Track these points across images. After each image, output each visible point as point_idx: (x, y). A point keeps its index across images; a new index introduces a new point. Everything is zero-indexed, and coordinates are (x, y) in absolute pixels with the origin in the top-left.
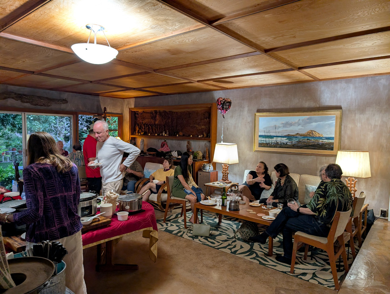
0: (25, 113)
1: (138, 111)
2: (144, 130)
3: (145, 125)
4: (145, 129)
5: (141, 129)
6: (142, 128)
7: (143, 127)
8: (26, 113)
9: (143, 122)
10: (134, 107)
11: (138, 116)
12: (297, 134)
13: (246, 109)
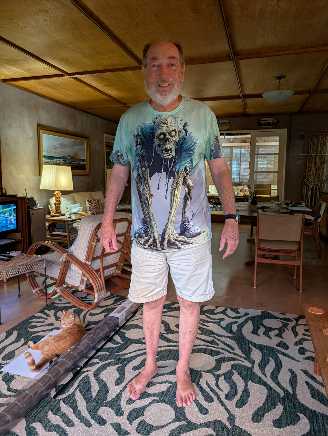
12: (69, 156)
13: (27, 119)
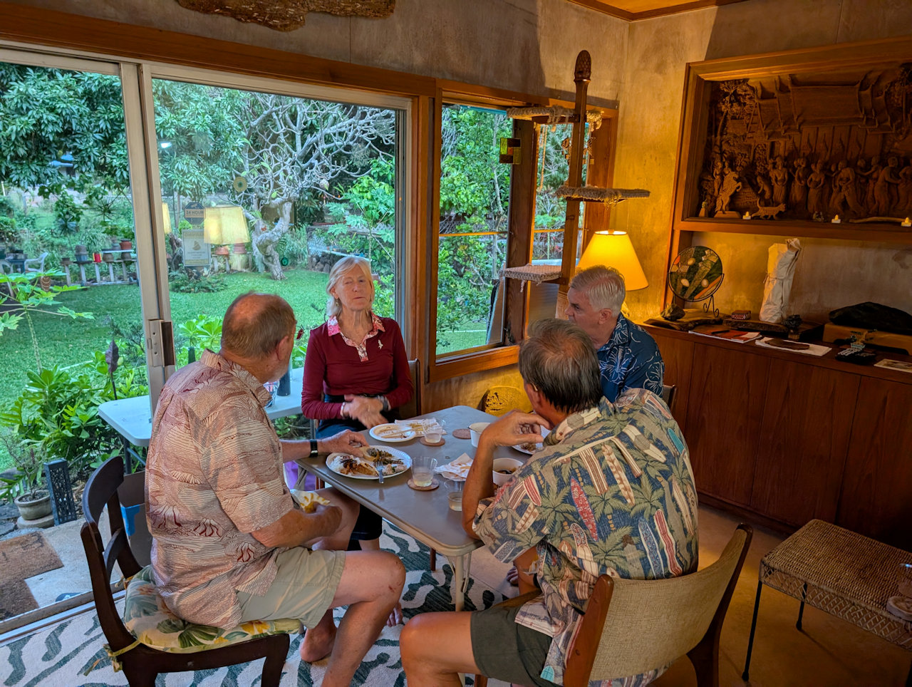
0: (139, 65)
1: (745, 80)
2: (779, 190)
3: (800, 163)
4: (789, 183)
5: (755, 187)
6: (766, 178)
7: (778, 174)
8: (148, 67)
9: (773, 144)
10: (709, 57)
11: (736, 108)
